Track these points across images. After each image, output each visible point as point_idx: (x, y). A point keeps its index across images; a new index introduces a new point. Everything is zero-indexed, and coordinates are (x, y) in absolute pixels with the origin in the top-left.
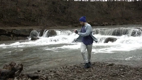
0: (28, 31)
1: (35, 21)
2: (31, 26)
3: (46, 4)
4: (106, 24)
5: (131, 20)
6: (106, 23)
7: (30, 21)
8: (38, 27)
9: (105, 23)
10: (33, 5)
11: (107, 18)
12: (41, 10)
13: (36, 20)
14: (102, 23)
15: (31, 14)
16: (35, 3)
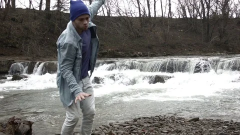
0: (5, 63)
1: (15, 47)
2: (9, 55)
3: (35, 19)
4: (139, 55)
5: (179, 48)
6: (139, 53)
7: (7, 46)
8: (23, 58)
9: (137, 53)
10: (13, 20)
11: (140, 44)
12: (26, 29)
13: (17, 45)
14: (133, 53)
15: (10, 34)
16: (17, 16)
